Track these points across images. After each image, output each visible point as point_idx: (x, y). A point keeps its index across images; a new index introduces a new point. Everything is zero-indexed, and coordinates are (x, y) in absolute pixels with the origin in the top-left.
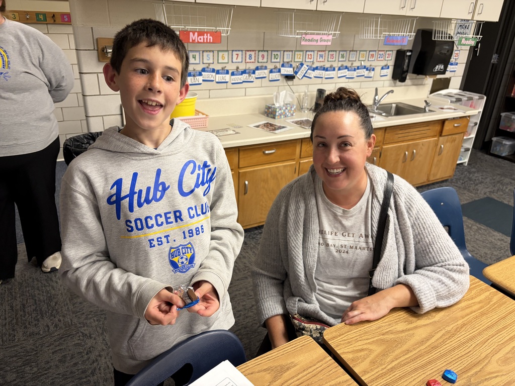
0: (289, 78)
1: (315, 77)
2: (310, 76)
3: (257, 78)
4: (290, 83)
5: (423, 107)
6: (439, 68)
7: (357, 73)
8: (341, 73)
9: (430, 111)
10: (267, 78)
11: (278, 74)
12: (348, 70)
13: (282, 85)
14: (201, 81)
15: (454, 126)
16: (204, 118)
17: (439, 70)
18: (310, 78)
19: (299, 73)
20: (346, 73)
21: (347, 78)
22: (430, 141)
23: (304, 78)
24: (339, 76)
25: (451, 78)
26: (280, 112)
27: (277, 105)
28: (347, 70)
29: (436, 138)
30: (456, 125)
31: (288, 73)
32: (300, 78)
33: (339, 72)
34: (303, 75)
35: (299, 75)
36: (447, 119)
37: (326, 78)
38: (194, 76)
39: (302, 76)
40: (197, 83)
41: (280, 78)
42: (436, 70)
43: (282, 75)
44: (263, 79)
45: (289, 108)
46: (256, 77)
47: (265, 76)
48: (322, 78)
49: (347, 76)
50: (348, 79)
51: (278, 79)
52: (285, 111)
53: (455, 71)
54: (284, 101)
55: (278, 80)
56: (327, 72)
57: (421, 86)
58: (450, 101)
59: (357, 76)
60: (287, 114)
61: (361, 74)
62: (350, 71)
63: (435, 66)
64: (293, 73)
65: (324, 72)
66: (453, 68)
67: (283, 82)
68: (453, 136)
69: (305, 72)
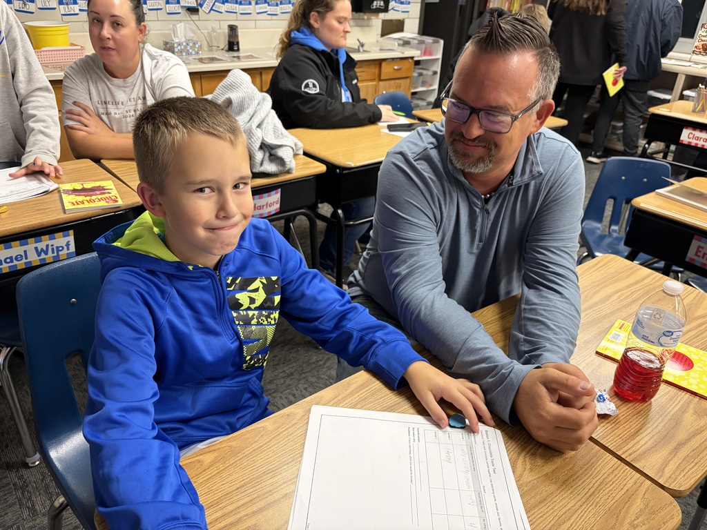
0: (193, 10)
1: (227, 12)
2: (220, 10)
3: (150, 10)
4: (195, 17)
5: (357, 48)
6: (378, 5)
7: (282, 9)
8: (260, 8)
9: (365, 51)
10: (164, 10)
11: (177, 5)
12: (269, 5)
13: (185, 19)
14: (77, 11)
15: (394, 69)
16: (79, 49)
17: (378, 7)
18: (221, 13)
19: (205, 5)
20: (266, 8)
21: (268, 14)
22: (368, 85)
23: (212, 11)
24: (258, 11)
25: (404, 20)
26: (179, 48)
27: (176, 40)
28: (266, 5)
29: (375, 83)
30: (396, 67)
31: (190, 5)
32: (207, 12)
33: (257, 6)
34: (210, 8)
35: (206, 8)
36: (385, 60)
37: (242, 14)
38: (67, 4)
39: (209, 10)
40: (72, 12)
41: (180, 11)
42: (374, 7)
43: (183, 7)
44: (158, 11)
45: (191, 44)
46: (149, 8)
47: (160, 7)
48: (236, 13)
49: (268, 13)
50: (270, 16)
51: (178, 11)
52: (185, 47)
53: (408, 12)
54: (185, 37)
55: (179, 13)
56: (241, 7)
57: (366, 28)
58: (397, 44)
59: (282, 13)
60: (191, 51)
61: (287, 11)
62: (272, 5)
63: (372, 2)
64: (195, 5)
65: (237, 6)
66: (405, 8)
67: (184, 15)
68: (397, 81)
69: (212, 4)
